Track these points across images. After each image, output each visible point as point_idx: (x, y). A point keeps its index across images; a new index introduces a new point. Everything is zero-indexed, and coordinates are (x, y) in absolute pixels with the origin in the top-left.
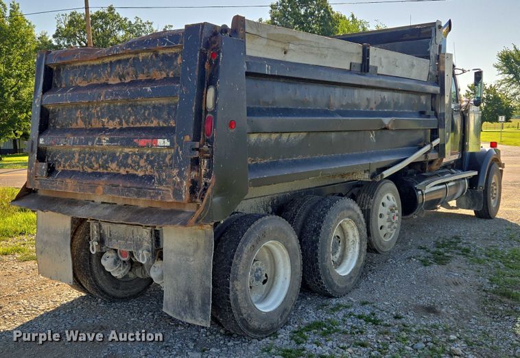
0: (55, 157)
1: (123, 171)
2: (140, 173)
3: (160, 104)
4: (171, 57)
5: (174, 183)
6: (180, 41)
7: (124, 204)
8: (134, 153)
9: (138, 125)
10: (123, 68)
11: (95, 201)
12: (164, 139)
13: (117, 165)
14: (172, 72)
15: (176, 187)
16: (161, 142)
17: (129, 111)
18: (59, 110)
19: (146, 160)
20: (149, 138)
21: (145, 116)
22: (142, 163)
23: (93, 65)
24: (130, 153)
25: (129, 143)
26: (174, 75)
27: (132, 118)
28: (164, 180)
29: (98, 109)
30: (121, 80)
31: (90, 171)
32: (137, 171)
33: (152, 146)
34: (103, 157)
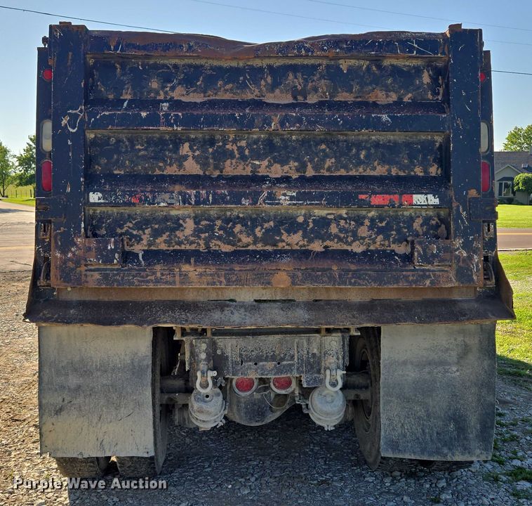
0: (121, 227)
1: (317, 246)
2: (358, 248)
3: (390, 141)
4: (408, 72)
5: (458, 258)
6: (440, 51)
7: (312, 298)
8: (341, 217)
9: (343, 172)
10: (306, 80)
11: (238, 300)
12: (426, 194)
13: (304, 237)
14: (410, 95)
15: (461, 264)
16: (419, 199)
17: (324, 151)
18: (119, 141)
19: (371, 228)
20: (395, 193)
21: (359, 158)
22: (363, 231)
23: (220, 68)
24: (329, 217)
25: (347, 199)
26: (413, 99)
27: (328, 163)
28: (434, 256)
29: (243, 143)
30: (295, 98)
31: (227, 248)
32: (350, 244)
33: (401, 205)
34: (266, 225)
